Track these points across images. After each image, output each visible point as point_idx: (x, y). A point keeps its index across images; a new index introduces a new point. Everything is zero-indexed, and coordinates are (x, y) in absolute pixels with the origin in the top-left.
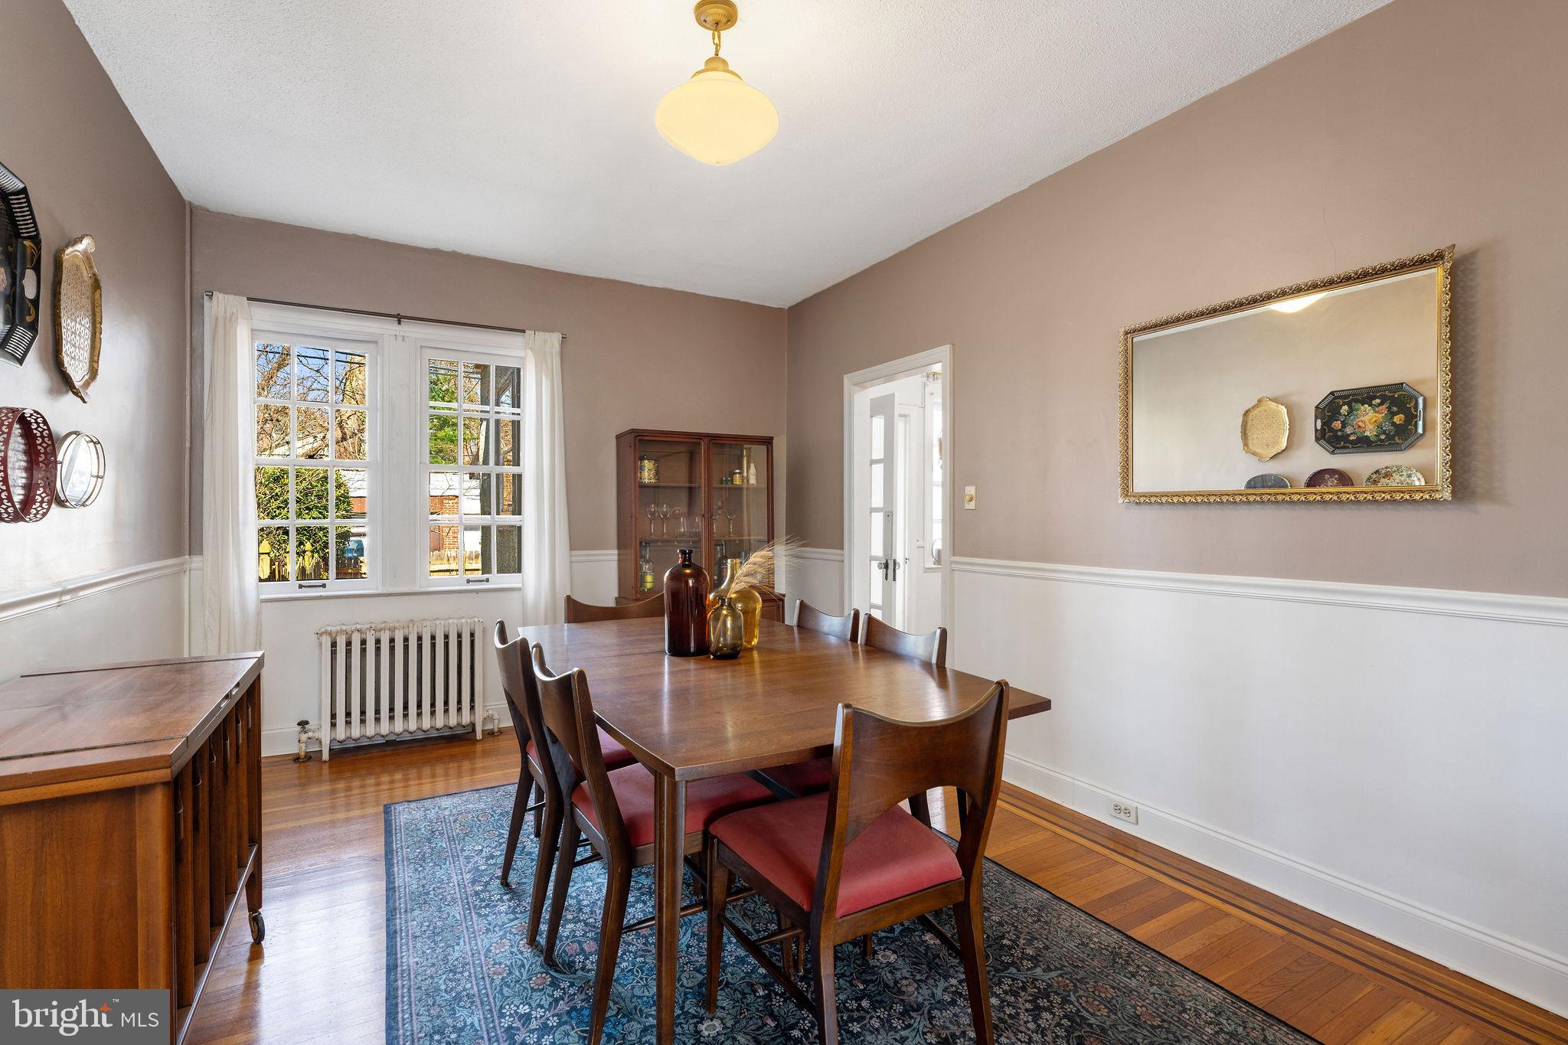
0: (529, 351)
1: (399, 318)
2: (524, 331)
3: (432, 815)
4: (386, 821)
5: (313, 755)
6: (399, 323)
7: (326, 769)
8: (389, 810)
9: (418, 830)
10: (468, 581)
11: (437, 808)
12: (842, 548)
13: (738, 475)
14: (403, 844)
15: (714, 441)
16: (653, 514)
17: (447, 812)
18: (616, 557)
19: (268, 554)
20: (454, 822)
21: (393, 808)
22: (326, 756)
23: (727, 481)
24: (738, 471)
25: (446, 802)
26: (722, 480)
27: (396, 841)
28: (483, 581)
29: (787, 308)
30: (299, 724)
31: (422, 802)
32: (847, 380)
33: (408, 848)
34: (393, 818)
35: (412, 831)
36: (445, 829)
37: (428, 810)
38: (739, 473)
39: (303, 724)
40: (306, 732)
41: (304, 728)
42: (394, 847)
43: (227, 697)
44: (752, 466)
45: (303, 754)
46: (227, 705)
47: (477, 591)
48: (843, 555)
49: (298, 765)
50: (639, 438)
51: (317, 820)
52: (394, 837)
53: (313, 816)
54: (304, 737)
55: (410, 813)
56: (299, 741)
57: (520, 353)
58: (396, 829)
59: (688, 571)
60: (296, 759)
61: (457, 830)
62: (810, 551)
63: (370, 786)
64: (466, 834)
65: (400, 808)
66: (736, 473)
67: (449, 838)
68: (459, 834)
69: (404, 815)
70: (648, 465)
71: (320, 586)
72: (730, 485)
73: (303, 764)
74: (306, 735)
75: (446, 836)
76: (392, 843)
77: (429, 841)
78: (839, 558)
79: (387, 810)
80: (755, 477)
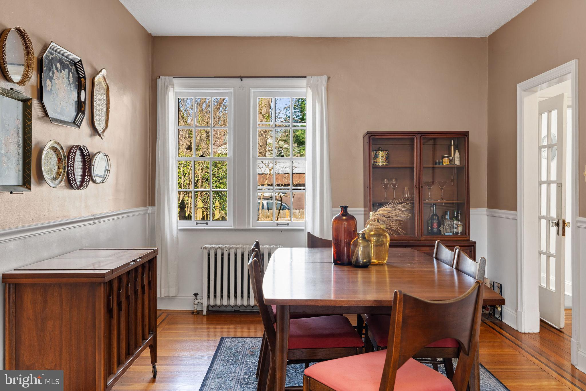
0: (309, 88)
1: (241, 78)
2: (305, 77)
3: (240, 345)
4: (219, 344)
5: (200, 312)
6: (242, 80)
7: (205, 319)
8: (223, 339)
9: (231, 350)
10: (278, 224)
11: (244, 342)
12: (516, 210)
13: (446, 159)
14: (223, 354)
15: (424, 136)
16: (386, 185)
17: (247, 345)
18: (363, 213)
19: (202, 208)
20: (248, 349)
21: (224, 339)
22: (205, 313)
23: (439, 163)
24: (446, 156)
25: (249, 341)
26: (436, 162)
27: (220, 353)
28: (285, 224)
29: (488, 37)
30: (194, 295)
31: (238, 339)
32: (520, 87)
33: (224, 356)
34: (223, 343)
35: (228, 350)
36: (243, 351)
37: (240, 342)
38: (447, 157)
39: (196, 295)
40: (197, 299)
41: (196, 297)
42: (218, 354)
43: (134, 261)
44: (457, 151)
45: (195, 310)
46: (134, 265)
47: (282, 230)
48: (517, 215)
49: (193, 315)
50: (373, 137)
51: (191, 338)
52: (220, 350)
53: (191, 337)
54: (196, 302)
55: (231, 342)
56: (194, 303)
57: (304, 90)
58: (222, 348)
59: (344, 218)
60: (193, 312)
61: (248, 352)
62: (501, 212)
63: (218, 329)
64: (251, 355)
65: (227, 339)
66: (445, 157)
67: (243, 355)
68: (248, 354)
69: (227, 343)
70: (381, 153)
71: (205, 224)
72: (441, 165)
73: (196, 315)
74: (197, 301)
75: (242, 354)
76: (218, 353)
77: (234, 355)
78: (514, 217)
79: (222, 339)
80: (459, 159)
